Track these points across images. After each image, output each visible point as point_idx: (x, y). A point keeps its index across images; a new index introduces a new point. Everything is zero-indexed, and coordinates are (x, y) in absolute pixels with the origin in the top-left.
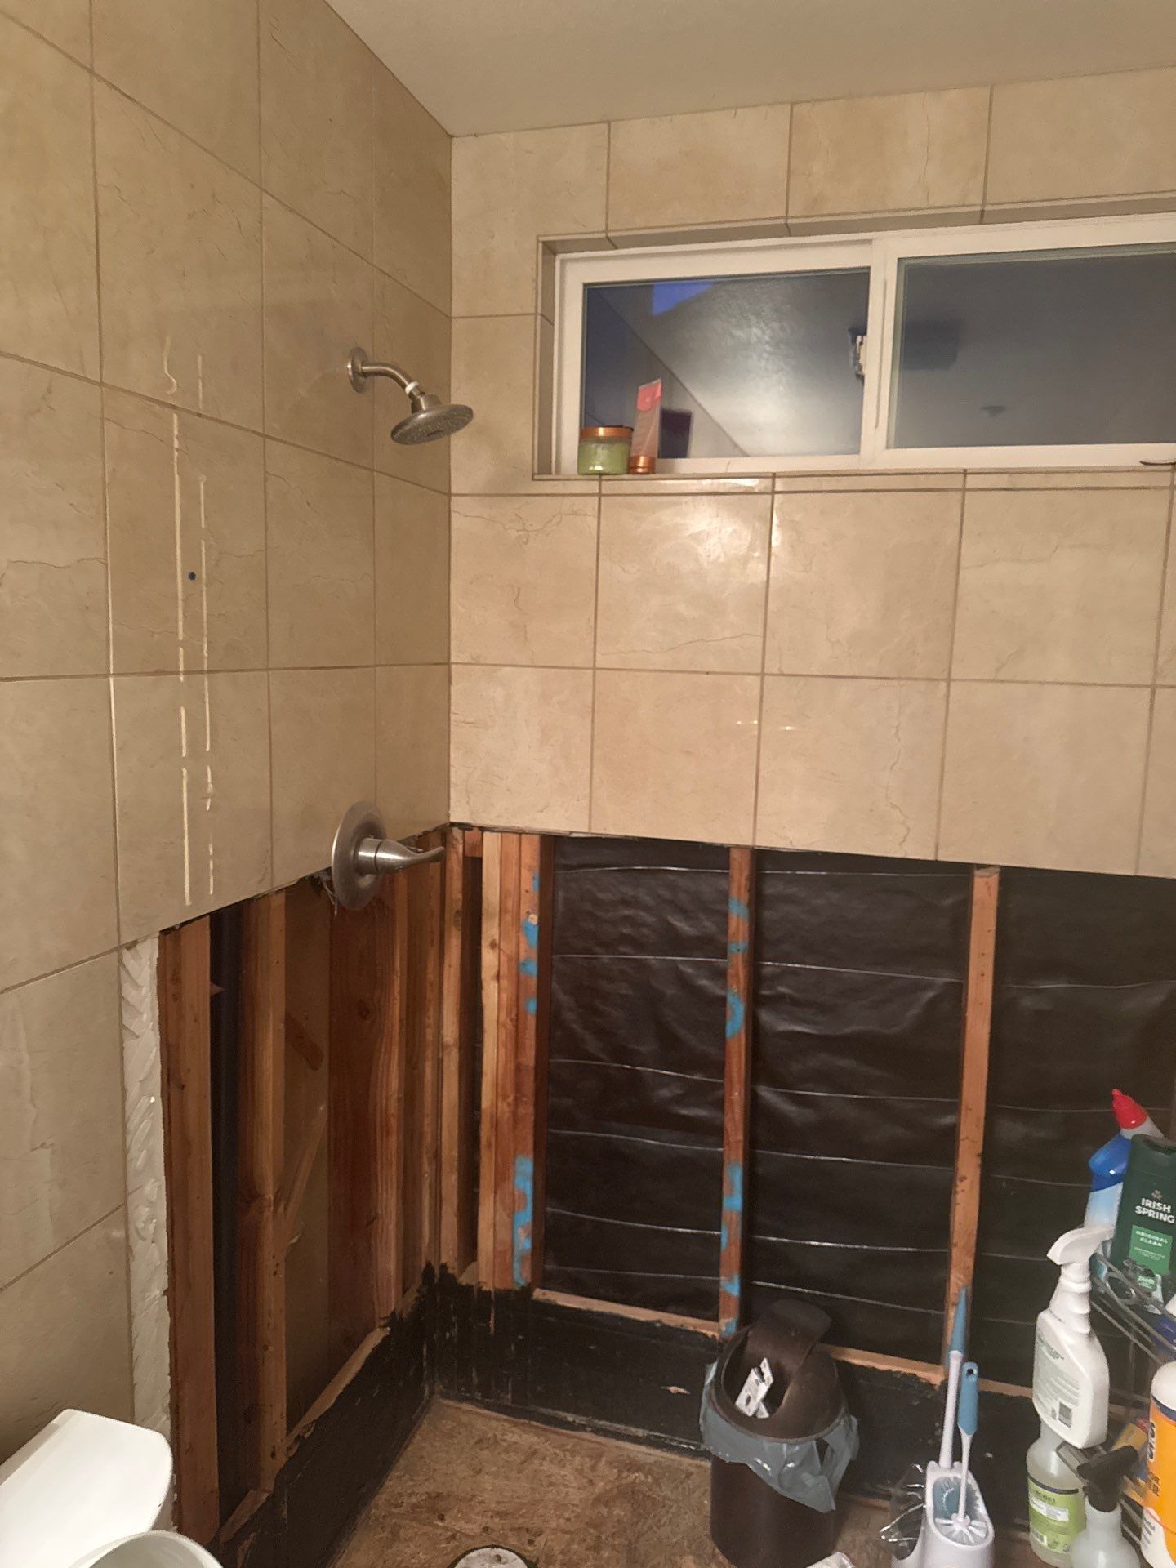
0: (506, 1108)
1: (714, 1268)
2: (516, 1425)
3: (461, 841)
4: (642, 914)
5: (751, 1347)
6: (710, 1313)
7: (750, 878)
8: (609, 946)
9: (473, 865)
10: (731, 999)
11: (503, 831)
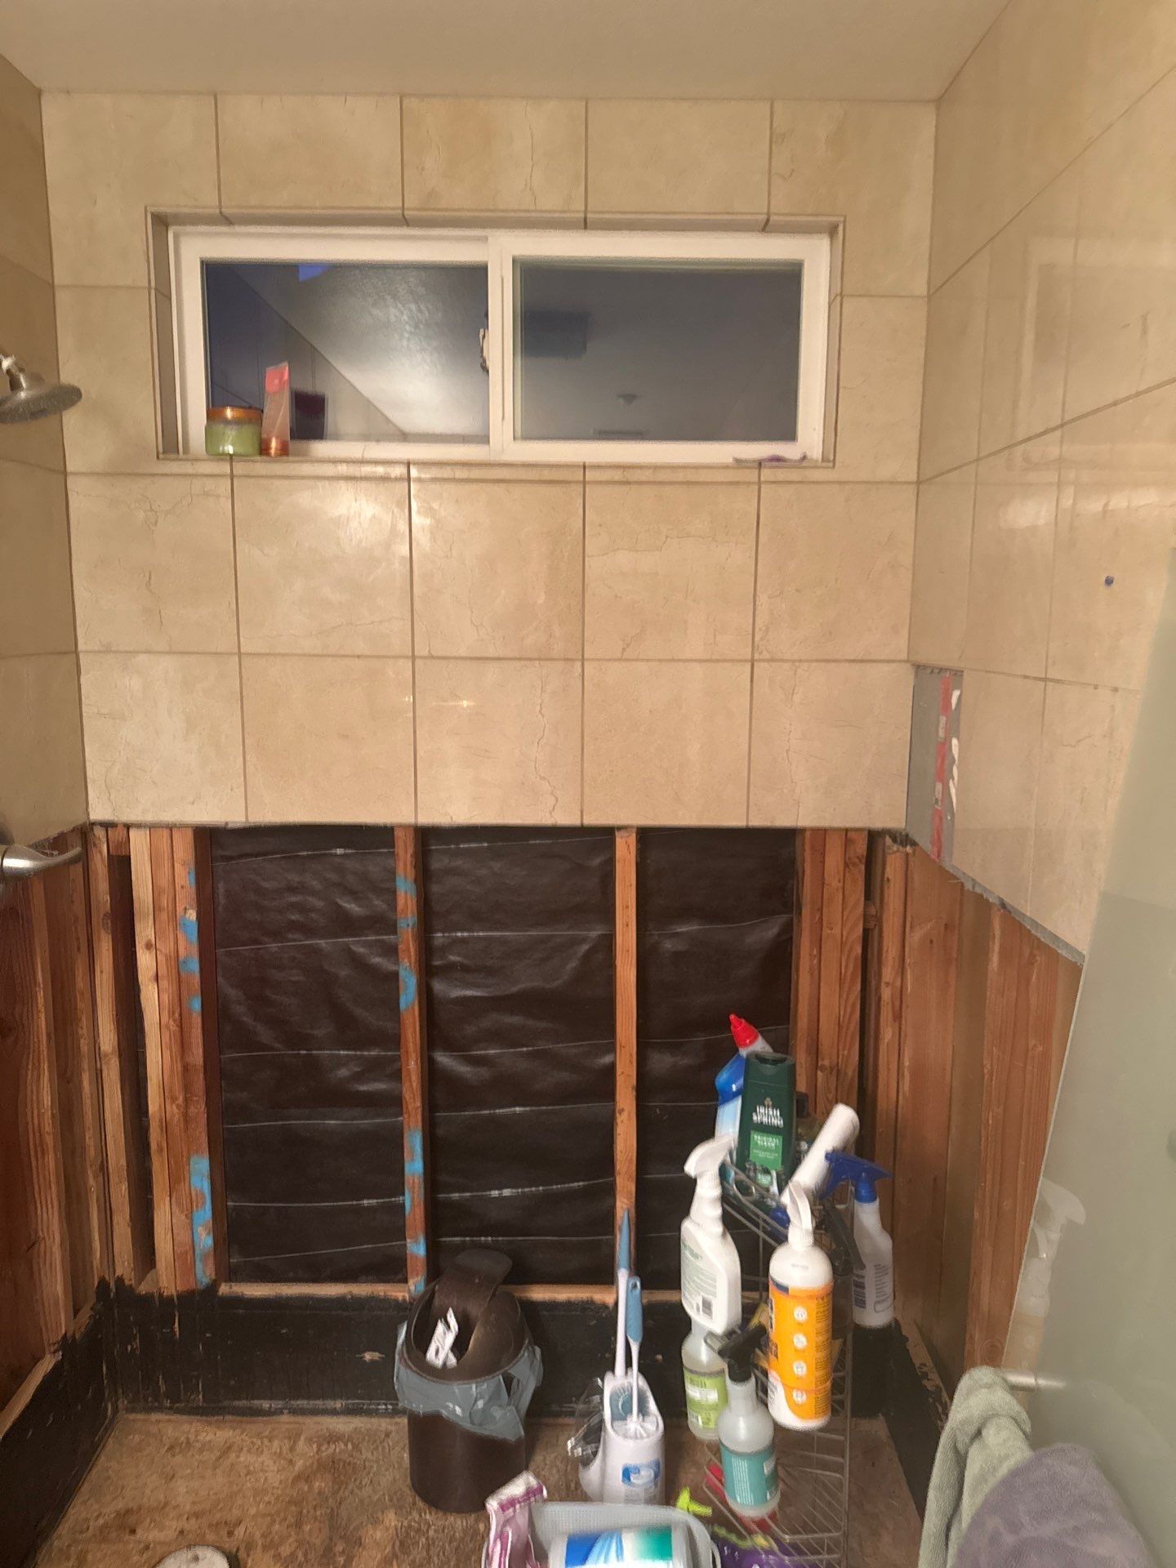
0: (175, 1110)
1: (400, 1233)
2: (210, 1424)
3: (105, 840)
4: (310, 899)
5: (437, 1302)
6: (400, 1276)
7: (415, 855)
8: (276, 935)
9: (121, 865)
10: (403, 973)
11: (152, 827)
